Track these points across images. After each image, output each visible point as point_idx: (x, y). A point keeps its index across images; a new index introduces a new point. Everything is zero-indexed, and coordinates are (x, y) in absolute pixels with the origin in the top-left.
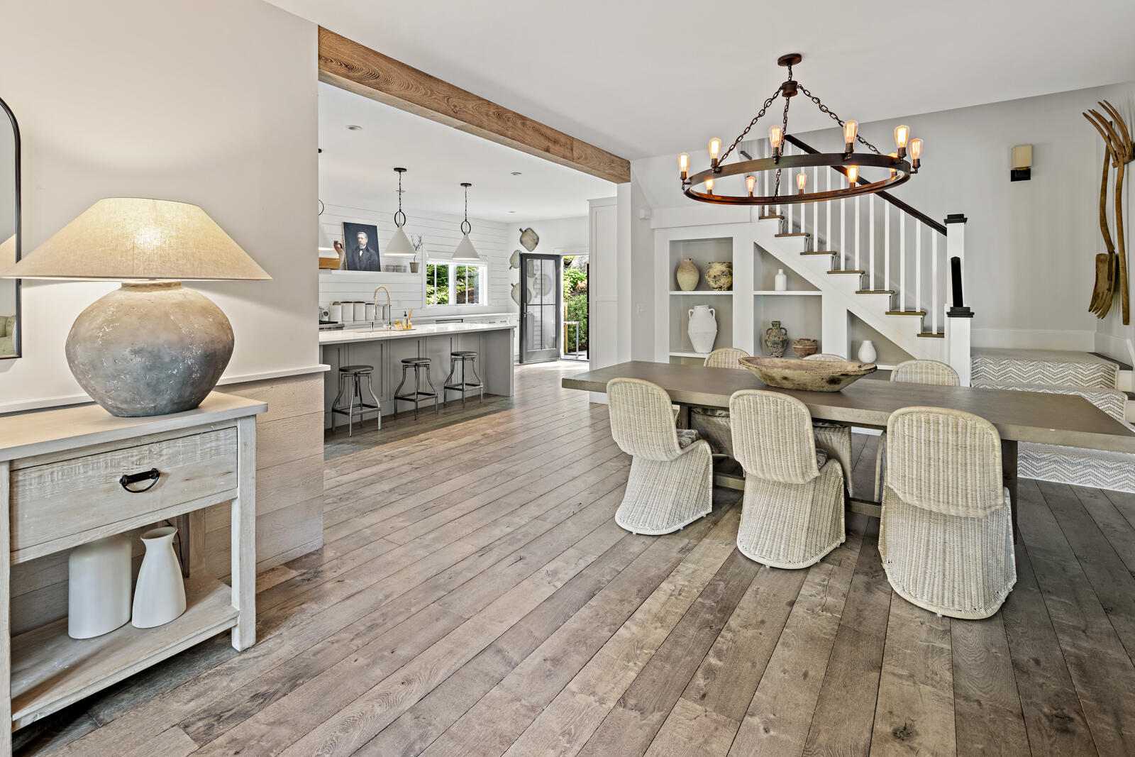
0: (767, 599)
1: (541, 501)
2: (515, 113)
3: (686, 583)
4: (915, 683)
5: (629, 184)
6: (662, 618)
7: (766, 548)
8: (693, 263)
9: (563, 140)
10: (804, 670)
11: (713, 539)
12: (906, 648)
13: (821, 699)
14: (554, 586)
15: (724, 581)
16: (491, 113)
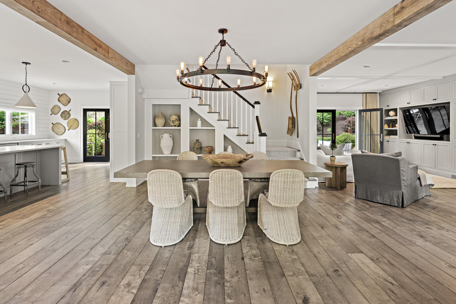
0: (233, 260)
1: (102, 243)
2: (77, 24)
3: (199, 265)
4: (297, 276)
5: (134, 76)
6: (196, 288)
7: (224, 237)
8: (163, 115)
9: (104, 46)
10: (262, 288)
11: (199, 238)
12: (286, 263)
13: (275, 298)
14: (132, 293)
15: (213, 258)
16: (62, 19)
